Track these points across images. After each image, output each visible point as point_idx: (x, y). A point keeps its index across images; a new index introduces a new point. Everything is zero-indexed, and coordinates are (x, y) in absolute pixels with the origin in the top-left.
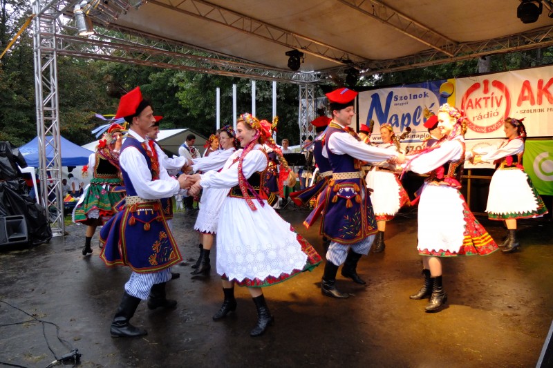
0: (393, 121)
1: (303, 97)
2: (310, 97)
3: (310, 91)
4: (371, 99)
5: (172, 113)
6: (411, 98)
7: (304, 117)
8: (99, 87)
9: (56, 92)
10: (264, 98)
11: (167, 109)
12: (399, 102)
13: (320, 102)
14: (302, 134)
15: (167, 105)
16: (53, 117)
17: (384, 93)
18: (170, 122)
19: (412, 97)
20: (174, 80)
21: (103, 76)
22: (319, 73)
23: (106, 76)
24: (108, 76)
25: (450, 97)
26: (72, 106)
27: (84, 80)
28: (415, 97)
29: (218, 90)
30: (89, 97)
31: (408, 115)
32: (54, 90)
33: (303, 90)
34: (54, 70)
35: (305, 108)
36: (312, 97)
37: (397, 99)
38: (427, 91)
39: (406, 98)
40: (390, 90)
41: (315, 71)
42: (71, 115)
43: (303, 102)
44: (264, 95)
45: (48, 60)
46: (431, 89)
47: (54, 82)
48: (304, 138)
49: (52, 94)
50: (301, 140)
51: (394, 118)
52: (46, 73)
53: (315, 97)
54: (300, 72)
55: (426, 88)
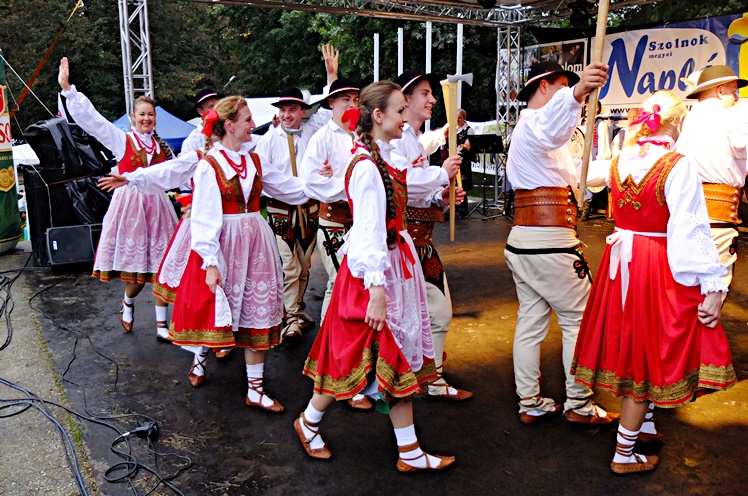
0: (646, 84)
1: (504, 47)
2: (514, 46)
3: (514, 35)
4: (612, 48)
5: (313, 71)
6: (677, 46)
7: (504, 77)
8: (211, 34)
9: (148, 52)
10: (446, 44)
11: (305, 64)
12: (657, 52)
13: (530, 53)
14: (499, 104)
15: (304, 58)
16: (145, 89)
17: (632, 37)
18: (310, 83)
19: (680, 44)
20: (315, 23)
21: (215, 19)
22: (529, 7)
23: (219, 18)
24: (222, 19)
25: (746, 43)
26: (175, 64)
27: (191, 26)
28: (685, 43)
29: (376, 37)
30: (198, 51)
31: (672, 74)
32: (146, 50)
33: (504, 35)
34: (144, 21)
35: (505, 63)
36: (518, 46)
37: (654, 48)
38: (707, 33)
39: (669, 46)
40: (642, 33)
41: (523, 5)
42: (174, 78)
43: (503, 53)
44: (446, 40)
45: (136, 7)
46: (712, 30)
47: (145, 37)
48: (503, 110)
49: (143, 55)
50: (498, 113)
51: (647, 77)
52: (135, 27)
53: (522, 45)
54: (499, 7)
55: (704, 28)
